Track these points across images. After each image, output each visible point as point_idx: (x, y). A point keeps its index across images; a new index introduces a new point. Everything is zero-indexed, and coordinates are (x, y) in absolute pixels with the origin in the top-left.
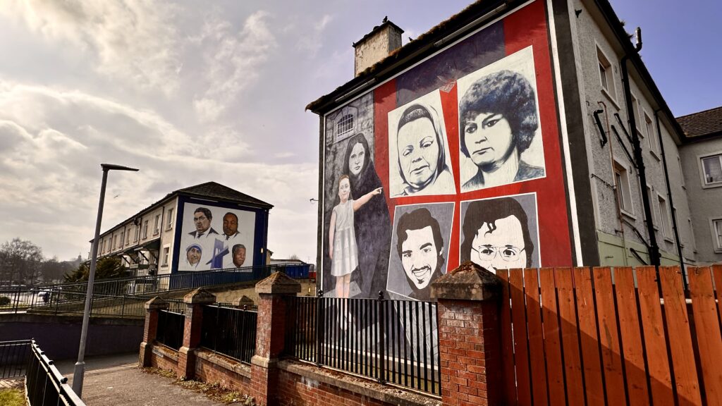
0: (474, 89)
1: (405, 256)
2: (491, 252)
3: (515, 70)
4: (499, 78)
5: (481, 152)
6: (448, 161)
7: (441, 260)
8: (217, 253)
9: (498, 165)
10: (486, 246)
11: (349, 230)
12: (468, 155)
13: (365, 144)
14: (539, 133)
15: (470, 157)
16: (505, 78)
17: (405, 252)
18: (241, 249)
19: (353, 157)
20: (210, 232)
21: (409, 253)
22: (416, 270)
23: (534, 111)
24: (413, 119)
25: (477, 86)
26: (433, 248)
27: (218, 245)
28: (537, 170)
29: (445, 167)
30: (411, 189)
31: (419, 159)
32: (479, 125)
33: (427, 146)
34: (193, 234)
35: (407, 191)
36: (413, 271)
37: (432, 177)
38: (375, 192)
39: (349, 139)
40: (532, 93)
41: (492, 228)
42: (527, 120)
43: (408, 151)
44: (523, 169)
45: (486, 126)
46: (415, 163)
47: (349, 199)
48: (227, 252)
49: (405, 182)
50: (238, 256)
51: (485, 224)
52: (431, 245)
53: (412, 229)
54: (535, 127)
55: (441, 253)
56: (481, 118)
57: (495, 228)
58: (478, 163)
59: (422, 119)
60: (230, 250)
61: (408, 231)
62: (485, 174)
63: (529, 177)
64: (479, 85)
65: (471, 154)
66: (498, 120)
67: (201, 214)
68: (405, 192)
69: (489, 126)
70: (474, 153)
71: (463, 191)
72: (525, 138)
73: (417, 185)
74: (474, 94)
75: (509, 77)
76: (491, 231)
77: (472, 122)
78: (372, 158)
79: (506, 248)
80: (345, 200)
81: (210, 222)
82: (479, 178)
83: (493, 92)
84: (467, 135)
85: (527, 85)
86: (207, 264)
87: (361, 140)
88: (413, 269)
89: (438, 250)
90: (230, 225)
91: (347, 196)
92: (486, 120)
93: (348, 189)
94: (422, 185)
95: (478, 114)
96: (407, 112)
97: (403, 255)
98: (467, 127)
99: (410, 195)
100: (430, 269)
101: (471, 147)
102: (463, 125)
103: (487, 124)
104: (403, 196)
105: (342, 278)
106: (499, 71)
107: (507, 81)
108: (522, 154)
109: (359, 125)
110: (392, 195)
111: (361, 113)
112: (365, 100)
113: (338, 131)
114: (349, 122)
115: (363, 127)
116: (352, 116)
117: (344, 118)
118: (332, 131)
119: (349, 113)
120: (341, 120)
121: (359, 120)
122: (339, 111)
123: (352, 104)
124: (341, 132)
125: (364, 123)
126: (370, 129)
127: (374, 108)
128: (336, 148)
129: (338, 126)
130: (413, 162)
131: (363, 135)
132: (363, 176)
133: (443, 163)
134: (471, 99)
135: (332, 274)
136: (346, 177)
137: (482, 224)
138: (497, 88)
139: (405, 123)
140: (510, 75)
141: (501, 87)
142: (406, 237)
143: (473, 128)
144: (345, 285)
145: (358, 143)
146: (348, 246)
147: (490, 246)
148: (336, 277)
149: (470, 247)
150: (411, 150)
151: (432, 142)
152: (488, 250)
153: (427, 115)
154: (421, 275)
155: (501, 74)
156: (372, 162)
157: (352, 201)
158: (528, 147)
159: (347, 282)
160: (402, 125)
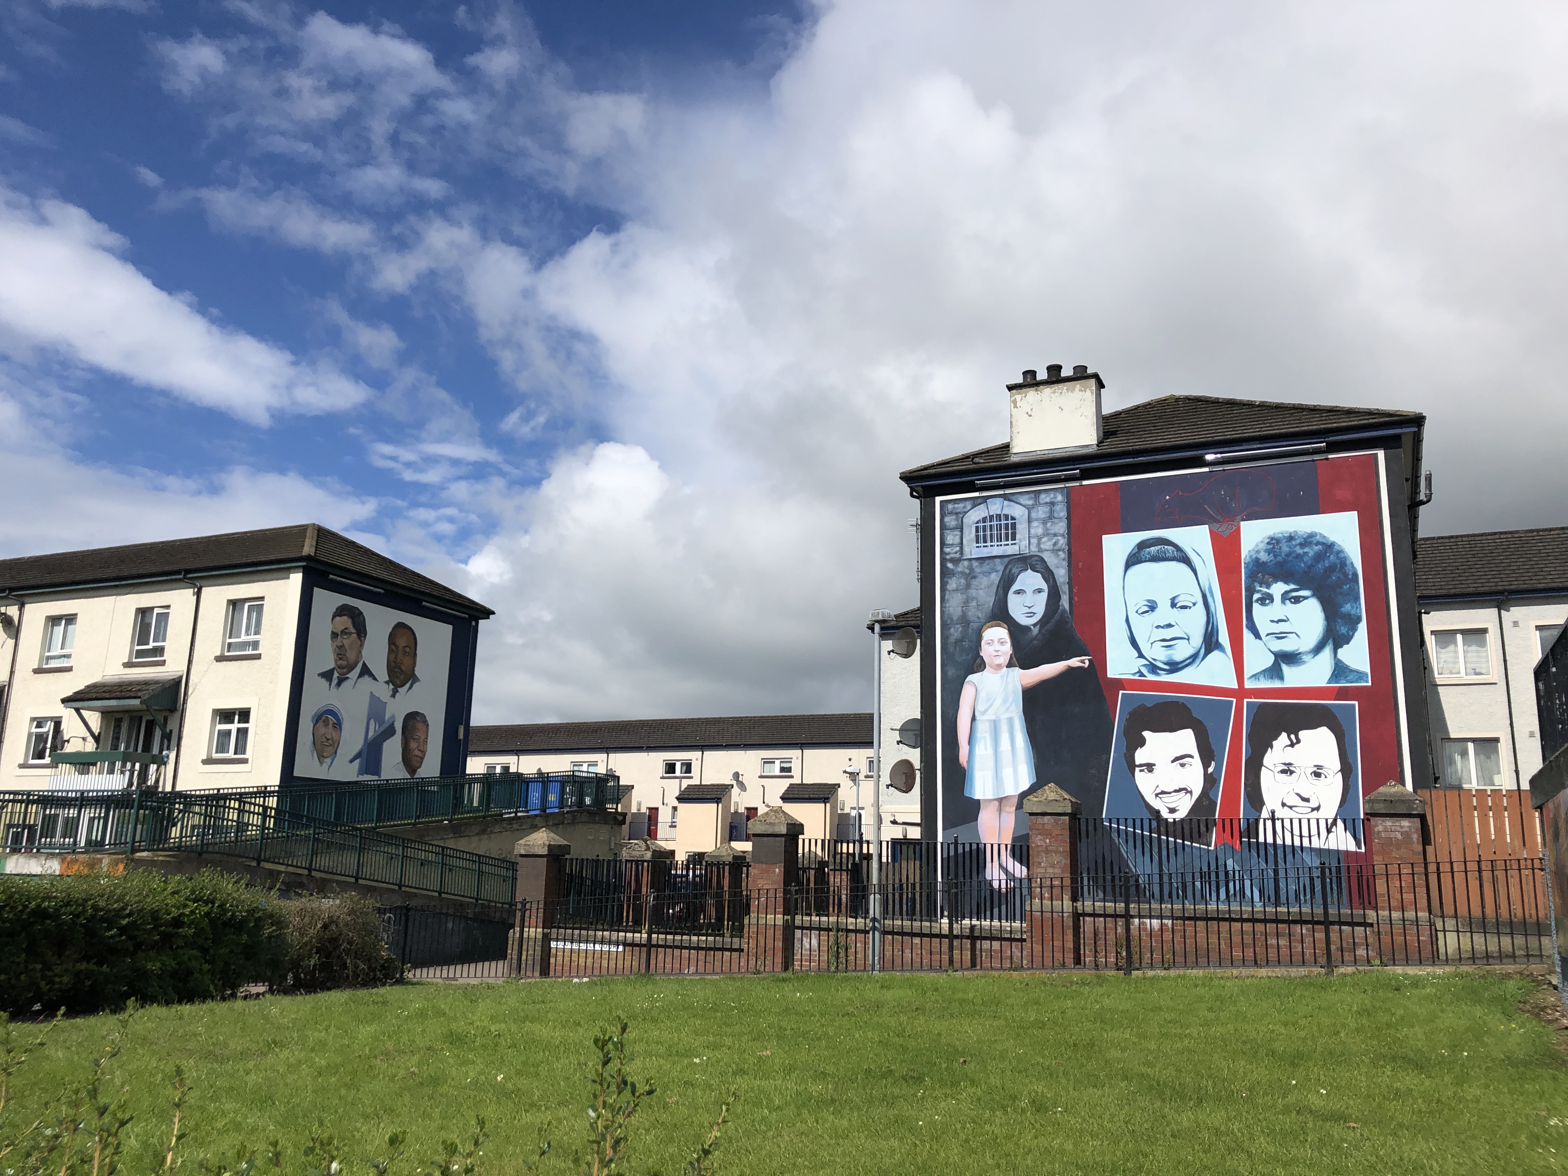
0: (1268, 543)
1: (1141, 771)
2: (1292, 772)
3: (1332, 537)
4: (1309, 540)
5: (1280, 636)
6: (1224, 637)
7: (1210, 781)
8: (371, 734)
9: (1304, 658)
10: (1285, 764)
11: (1010, 721)
12: (1257, 636)
13: (1048, 575)
14: (1363, 627)
15: (1260, 638)
16: (1318, 543)
17: (1141, 765)
18: (420, 726)
19: (1018, 592)
20: (361, 675)
21: (1150, 767)
22: (1163, 793)
23: (1357, 598)
24: (1155, 559)
25: (1273, 540)
26: (1196, 763)
27: (376, 710)
28: (1361, 675)
29: (1218, 646)
30: (1153, 668)
31: (1169, 626)
32: (1277, 598)
33: (1184, 607)
34: (327, 675)
35: (1144, 671)
36: (1157, 795)
37: (1194, 657)
38: (1075, 662)
39: (1007, 560)
40: (1355, 575)
41: (1295, 741)
42: (1347, 608)
43: (1147, 609)
44: (1340, 670)
45: (1288, 602)
46: (1160, 629)
47: (1010, 665)
48: (390, 732)
49: (1141, 656)
50: (413, 745)
51: (1284, 735)
52: (1191, 756)
53: (1155, 730)
54: (1359, 619)
55: (1210, 770)
56: (1278, 589)
57: (1298, 741)
58: (1274, 649)
59: (1174, 563)
60: (399, 727)
61: (1146, 734)
62: (1284, 667)
63: (1348, 682)
64: (1278, 541)
65: (1263, 635)
66: (1305, 598)
67: (345, 622)
68: (1140, 671)
69: (1292, 603)
70: (1268, 635)
71: (1248, 685)
72: (1343, 630)
73: (1165, 664)
74: (1269, 552)
75: (1323, 544)
76: (1292, 745)
77: (1265, 590)
78: (1065, 602)
79: (1315, 769)
80: (999, 666)
81: (362, 645)
82: (1275, 672)
83: (1298, 556)
84: (1256, 607)
85: (1348, 562)
86: (351, 761)
87: (1039, 567)
88: (1158, 791)
89: (1206, 766)
90: (400, 656)
91: (1004, 659)
92: (1287, 592)
93: (1007, 649)
94: (1174, 667)
95: (1276, 581)
96: (1142, 545)
97: (1137, 769)
98: (1256, 596)
99: (1151, 677)
100: (1191, 792)
101: (1263, 626)
102: (1251, 591)
103: (1290, 599)
104: (1136, 677)
105: (997, 803)
106: (1309, 531)
107: (1320, 547)
108: (1340, 651)
109: (1032, 540)
110: (1112, 672)
111: (1037, 520)
112: (1048, 500)
113: (977, 537)
114: (1007, 528)
115: (1042, 546)
116: (1013, 518)
117: (991, 517)
118: (959, 533)
119: (1005, 512)
120: (984, 520)
121: (1033, 531)
122: (980, 501)
123: (1014, 498)
124: (985, 542)
125: (1044, 540)
126: (1061, 553)
127: (1069, 519)
128: (971, 569)
129: (977, 528)
130: (1158, 627)
131: (1042, 560)
132: (1043, 631)
133: (1214, 639)
134: (1264, 557)
135: (967, 794)
136: (1000, 626)
137: (1280, 734)
138: (1306, 553)
139: (1140, 562)
140: (1324, 541)
141: (1311, 554)
142: (1142, 742)
143: (1267, 599)
144: (1003, 815)
145: (1029, 570)
146: (1010, 748)
147: (1290, 764)
148: (979, 801)
149: (1260, 765)
150: (1152, 607)
151: (1194, 604)
152: (1288, 770)
153: (1186, 560)
154: (1172, 800)
155: (1312, 535)
156: (1064, 611)
157: (1017, 671)
158: (1348, 643)
159: (1007, 809)
160: (1134, 564)
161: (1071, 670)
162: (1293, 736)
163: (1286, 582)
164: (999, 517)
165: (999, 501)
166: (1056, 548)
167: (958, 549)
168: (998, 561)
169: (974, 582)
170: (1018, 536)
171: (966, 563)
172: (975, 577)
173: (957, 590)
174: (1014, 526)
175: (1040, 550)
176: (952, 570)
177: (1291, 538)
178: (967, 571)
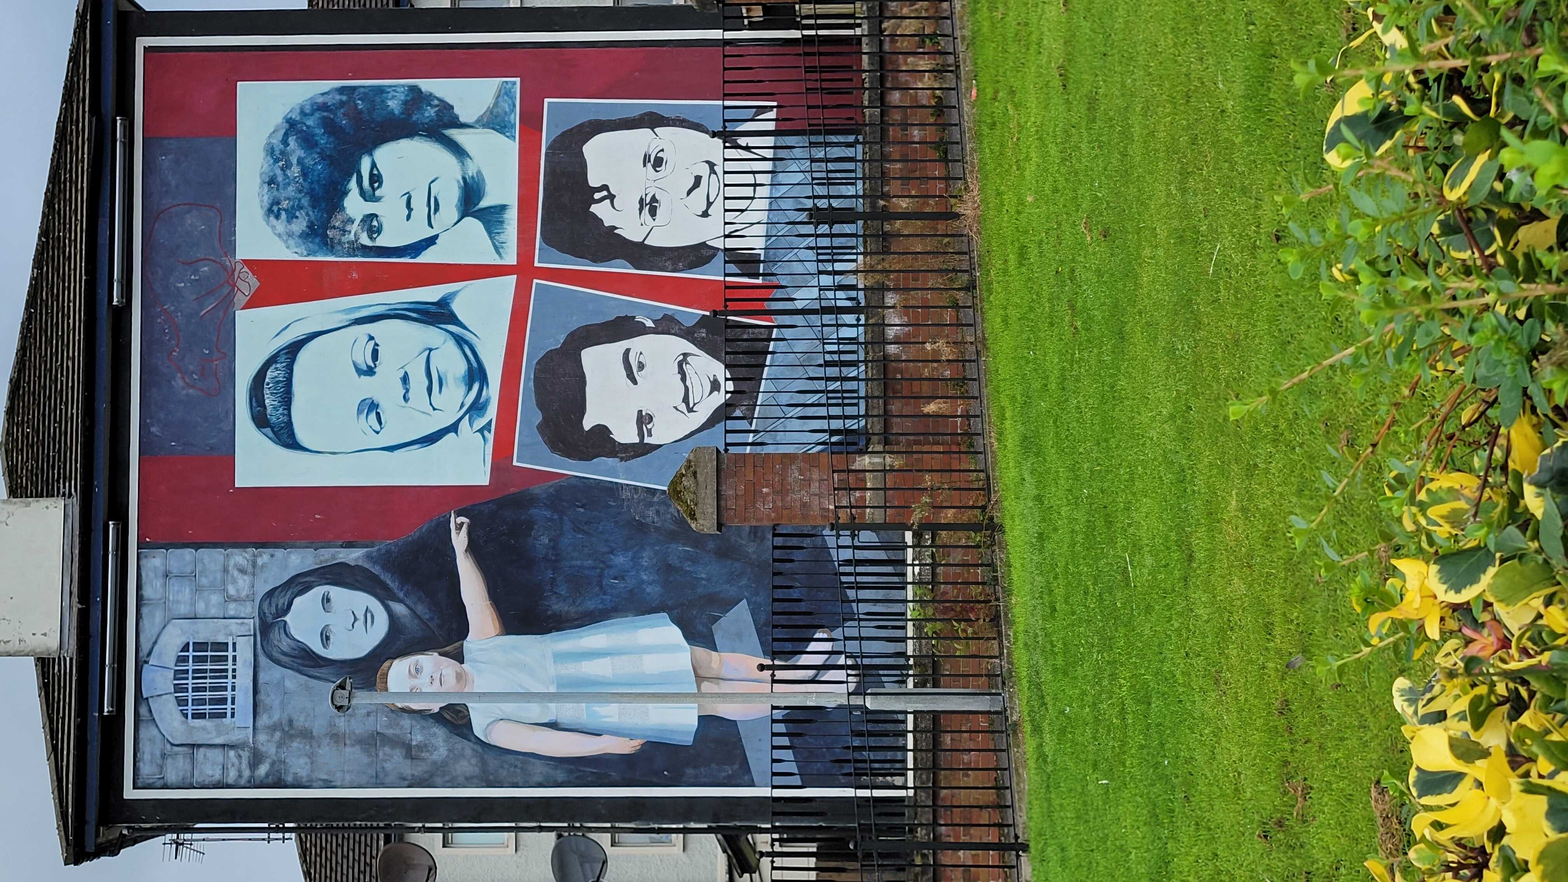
0: (277, 217)
1: (650, 435)
2: (654, 199)
4: (278, 155)
5: (434, 205)
6: (430, 294)
9: (471, 171)
10: (641, 210)
11: (560, 657)
12: (431, 241)
13: (299, 584)
14: (426, 85)
15: (436, 237)
17: (641, 435)
19: (325, 638)
21: (643, 420)
22: (686, 400)
24: (287, 399)
25: (273, 210)
26: (637, 344)
28: (504, 93)
29: (444, 303)
30: (477, 408)
31: (405, 379)
32: (370, 208)
33: (375, 355)
36: (690, 410)
37: (460, 341)
38: (460, 541)
40: (342, 90)
41: (605, 193)
42: (394, 104)
43: (373, 415)
44: (493, 121)
45: (378, 193)
46: (410, 395)
47: (459, 657)
49: (454, 428)
51: (594, 208)
52: (628, 351)
54: (414, 89)
55: (649, 324)
56: (353, 205)
57: (605, 187)
58: (455, 217)
59: (297, 369)
61: (588, 423)
62: (484, 204)
63: (513, 110)
64: (274, 202)
65: (430, 233)
66: (374, 165)
68: (481, 431)
69: (379, 187)
70: (430, 225)
71: (511, 258)
72: (431, 112)
73: (470, 388)
75: (286, 135)
76: (611, 197)
77: (354, 228)
78: (353, 556)
79: (649, 165)
82: (492, 218)
83: (304, 173)
84: (382, 241)
87: (282, 601)
88: (683, 407)
89: (642, 330)
91: (448, 666)
92: (362, 193)
93: (429, 661)
94: (476, 374)
95: (343, 209)
96: (260, 420)
97: (647, 440)
98: (365, 240)
99: (492, 412)
100: (685, 355)
102: (355, 248)
103: (374, 190)
104: (490, 437)
105: (704, 688)
108: (462, 119)
109: (232, 613)
110: (481, 477)
111: (193, 604)
112: (158, 583)
113: (213, 716)
114: (204, 659)
115: (244, 594)
116: (186, 648)
117: (178, 688)
118: (202, 750)
119: (171, 662)
120: (182, 702)
121: (213, 612)
122: (143, 710)
123: (145, 647)
124: (223, 701)
125: (232, 591)
126: (260, 561)
127: (197, 546)
128: (273, 728)
129: (196, 716)
130: (406, 399)
131: (270, 594)
132: (401, 595)
133: (433, 309)
134: (300, 225)
135: (689, 740)
136: (385, 675)
137: (594, 216)
138: (300, 162)
139: (289, 424)
140: (283, 132)
141: (300, 153)
142: (602, 431)
143: (371, 224)
144: (724, 674)
145: (287, 618)
146: (607, 661)
147: (641, 201)
148: (701, 718)
149: (642, 245)
150: (371, 407)
151: (371, 338)
152: (650, 206)
153: (294, 349)
154: (699, 387)
155: (270, 151)
156: (369, 557)
157: (470, 644)
158: (452, 107)
159: (715, 665)
160: (292, 434)
161: (473, 548)
162: (597, 196)
163: (345, 193)
164: (179, 674)
165: (147, 673)
166: (250, 569)
167: (232, 753)
168: (263, 677)
169: (300, 722)
170: (221, 639)
171: (262, 737)
172: (291, 721)
173: (311, 756)
174: (200, 646)
175: (250, 598)
176: (273, 764)
177: (271, 182)
178: (278, 735)
